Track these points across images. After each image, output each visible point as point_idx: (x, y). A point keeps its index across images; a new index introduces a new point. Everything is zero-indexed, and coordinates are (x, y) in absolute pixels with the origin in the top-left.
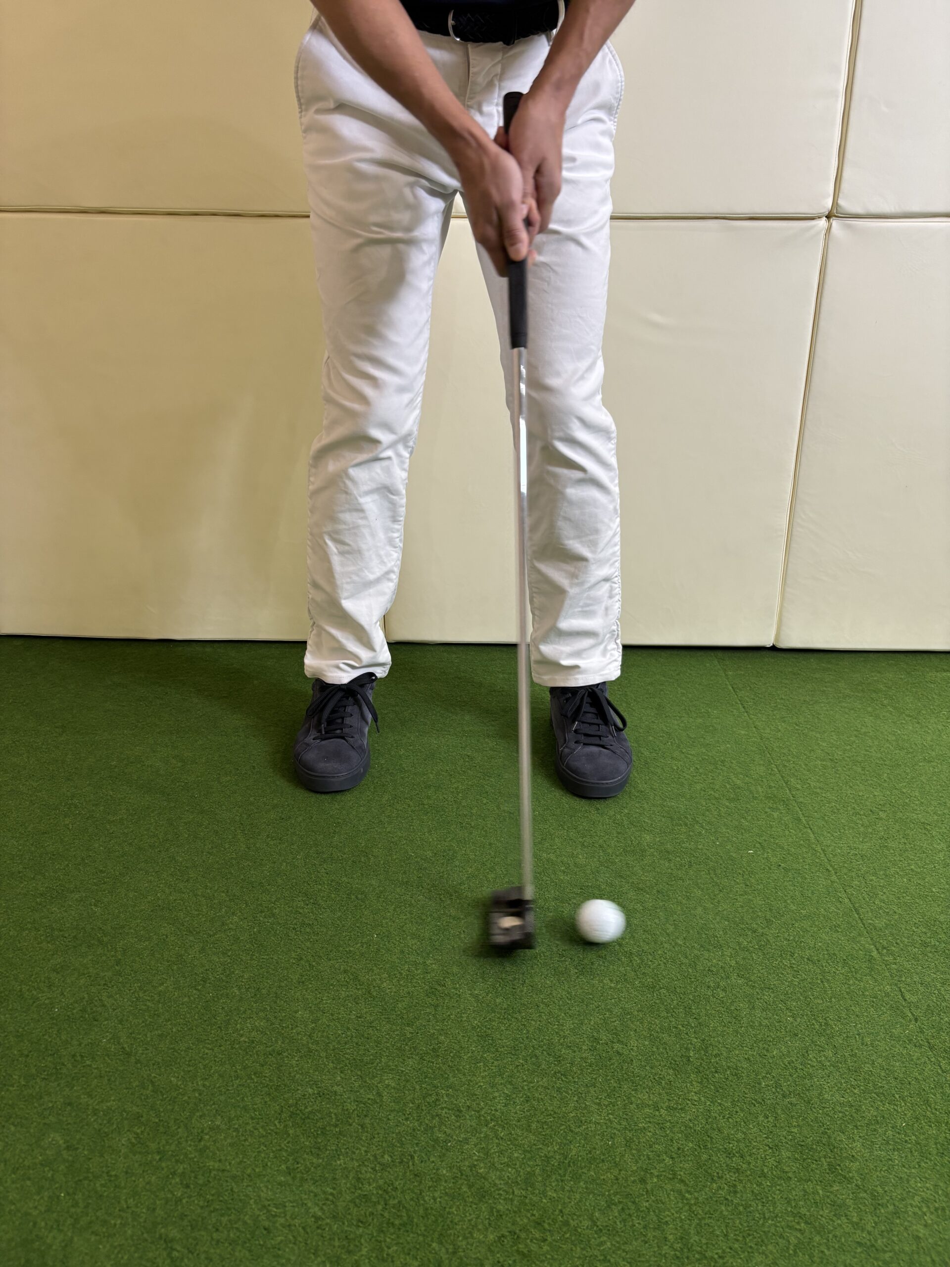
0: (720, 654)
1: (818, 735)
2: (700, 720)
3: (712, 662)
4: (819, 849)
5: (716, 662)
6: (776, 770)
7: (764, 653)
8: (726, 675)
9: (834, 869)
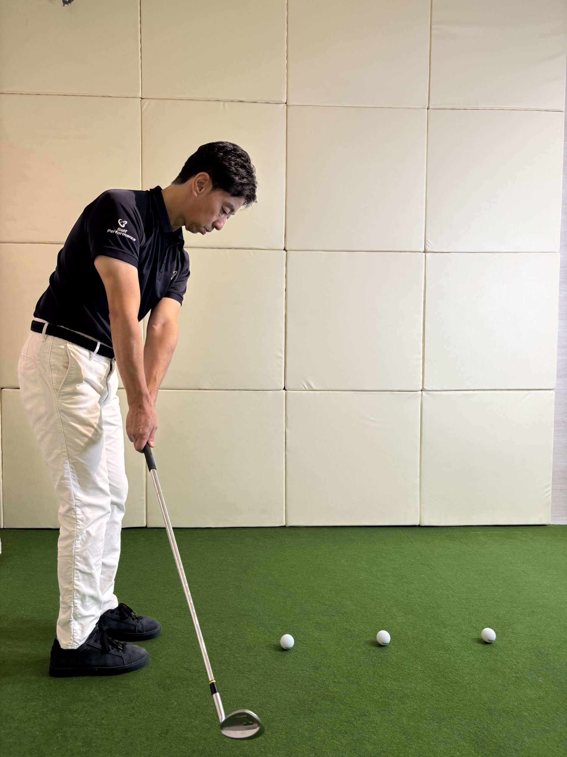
0: (401, 528)
1: (435, 549)
2: (399, 546)
3: (399, 530)
4: (438, 574)
5: (400, 530)
6: (423, 558)
7: (416, 528)
8: (404, 534)
9: (442, 578)
